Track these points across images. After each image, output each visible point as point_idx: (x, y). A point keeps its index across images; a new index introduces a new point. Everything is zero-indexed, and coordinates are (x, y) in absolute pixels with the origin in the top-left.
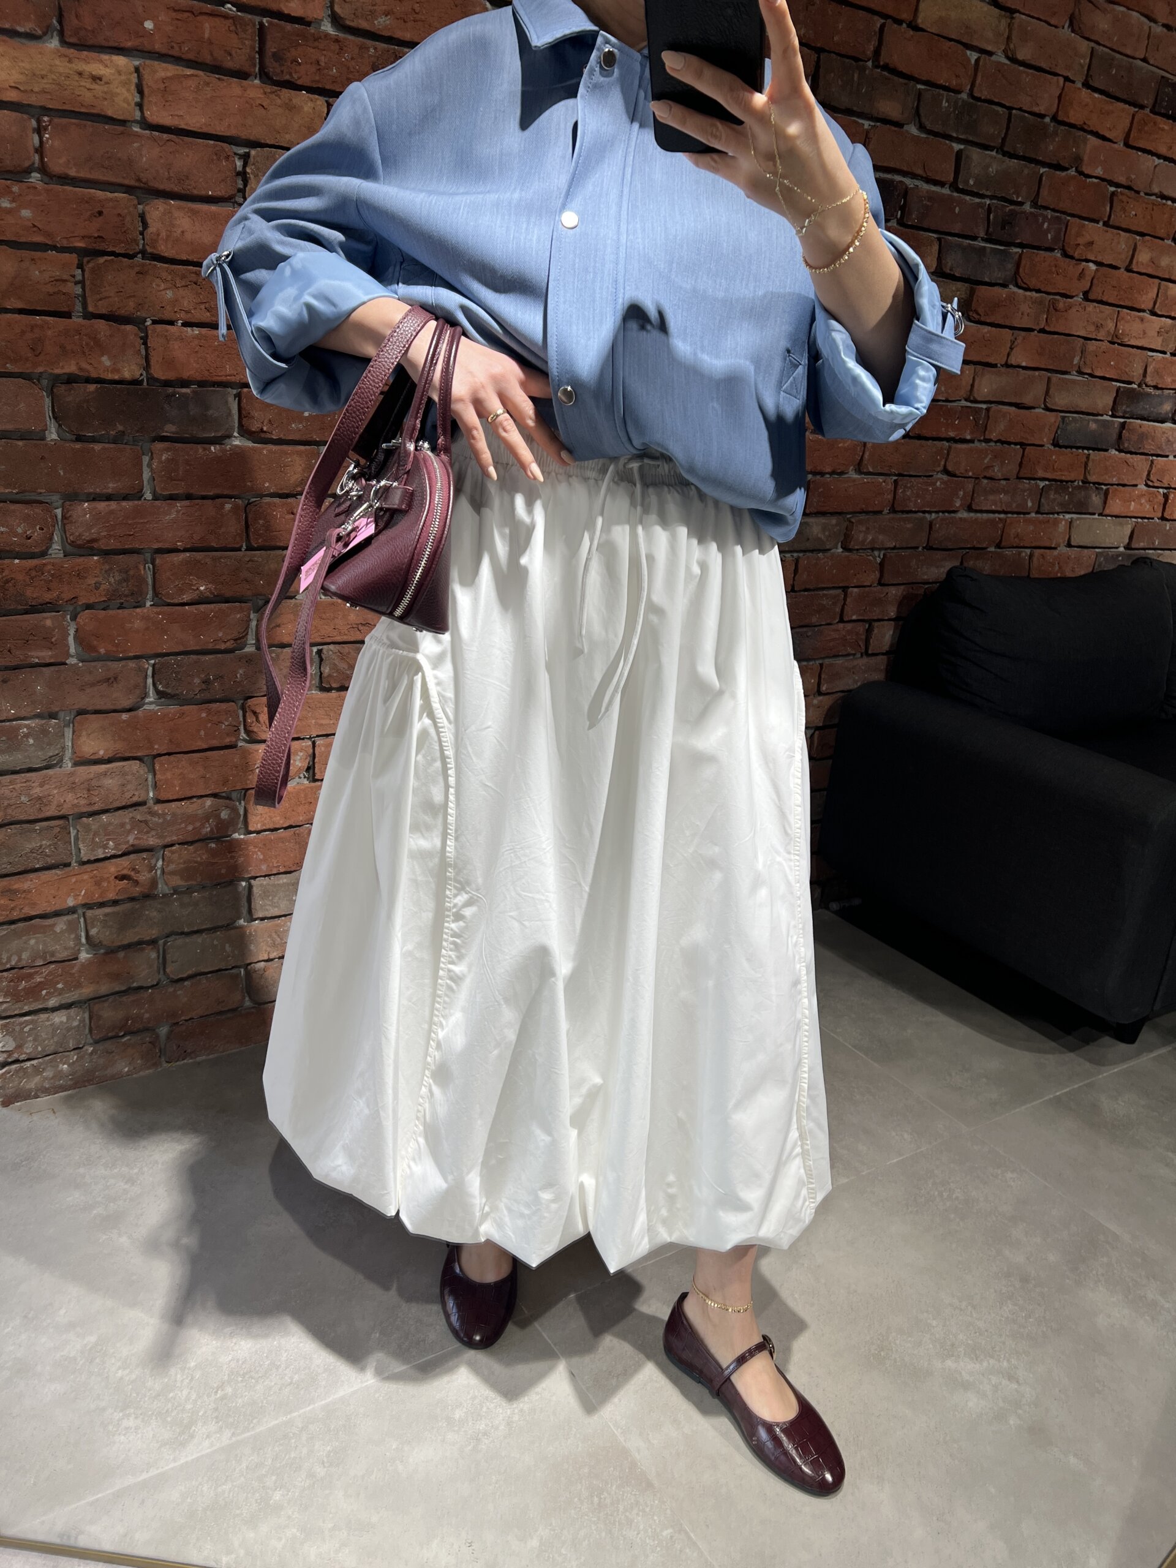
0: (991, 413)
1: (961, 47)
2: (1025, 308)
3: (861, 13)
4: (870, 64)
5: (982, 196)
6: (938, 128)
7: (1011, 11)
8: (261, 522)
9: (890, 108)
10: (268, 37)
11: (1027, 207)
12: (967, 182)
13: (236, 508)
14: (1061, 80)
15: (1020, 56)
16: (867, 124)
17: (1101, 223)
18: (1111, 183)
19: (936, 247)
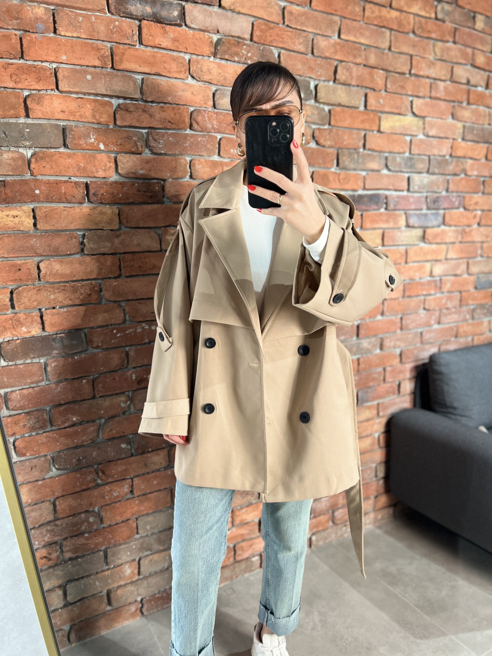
0: (443, 281)
1: (402, 136)
2: (450, 234)
3: (355, 131)
4: (361, 150)
5: (422, 192)
6: (397, 169)
7: (424, 117)
8: (100, 385)
9: (374, 165)
10: (90, 188)
11: (444, 193)
12: (413, 188)
13: (88, 382)
14: (451, 141)
15: (431, 134)
16: (364, 173)
17: (480, 194)
18: (482, 176)
19: (404, 217)
